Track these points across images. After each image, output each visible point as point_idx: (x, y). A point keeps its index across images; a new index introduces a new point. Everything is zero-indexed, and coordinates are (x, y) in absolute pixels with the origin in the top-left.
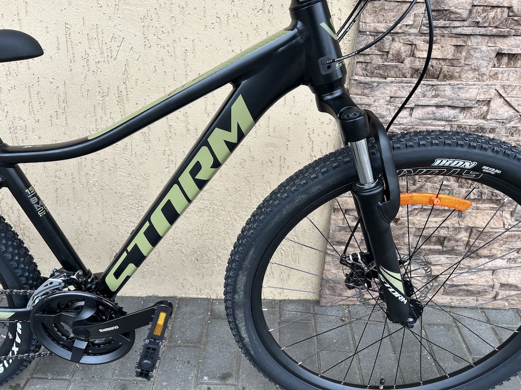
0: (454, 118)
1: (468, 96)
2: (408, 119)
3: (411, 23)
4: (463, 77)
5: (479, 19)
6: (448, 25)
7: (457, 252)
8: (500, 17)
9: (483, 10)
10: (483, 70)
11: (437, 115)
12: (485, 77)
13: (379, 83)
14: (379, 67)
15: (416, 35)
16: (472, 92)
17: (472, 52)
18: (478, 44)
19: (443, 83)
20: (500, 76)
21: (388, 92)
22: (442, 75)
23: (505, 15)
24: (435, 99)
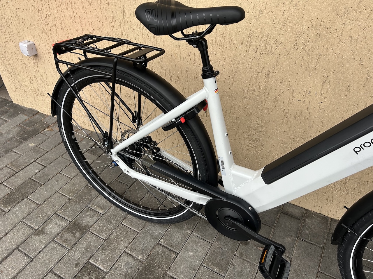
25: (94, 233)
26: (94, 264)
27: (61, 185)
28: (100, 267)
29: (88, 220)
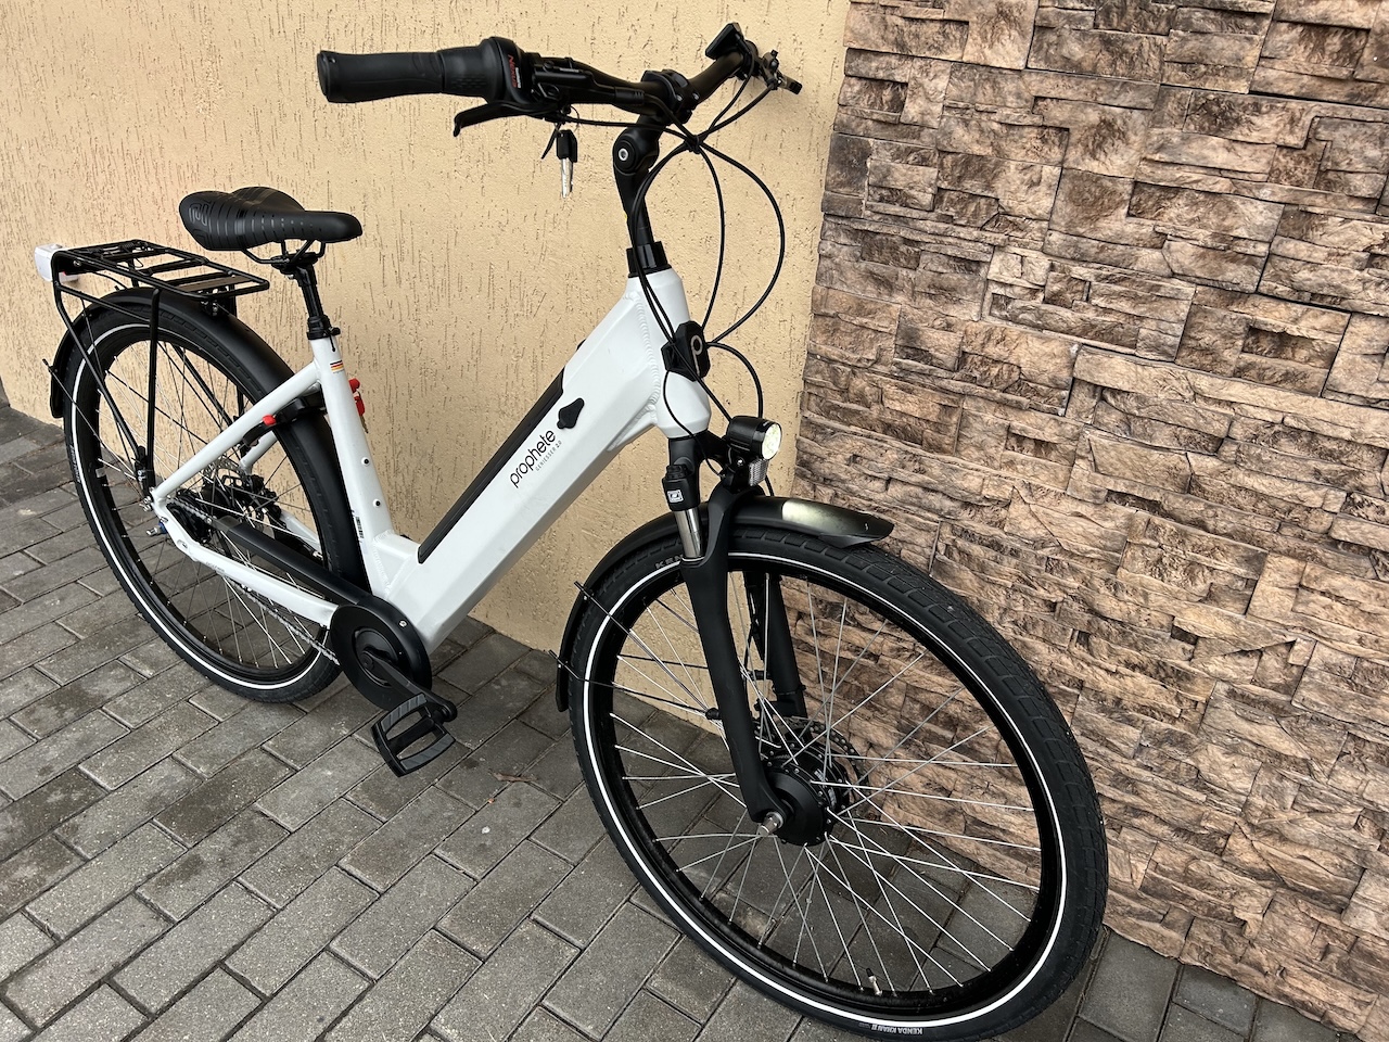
0: (949, 513)
1: (966, 485)
2: (882, 495)
3: (872, 358)
4: (963, 453)
5: (976, 374)
6: (927, 372)
7: (982, 756)
8: (1006, 377)
9: (981, 361)
10: (992, 451)
11: (924, 501)
12: (996, 464)
13: (835, 431)
14: (837, 408)
15: (885, 375)
16: (973, 483)
17: (971, 419)
18: (978, 409)
19: (928, 454)
20: (1019, 467)
21: (848, 446)
22: (925, 442)
23: (1015, 376)
24: (920, 476)
25: (111, 713)
26: (88, 772)
27: (68, 608)
28: (99, 780)
29: (108, 686)
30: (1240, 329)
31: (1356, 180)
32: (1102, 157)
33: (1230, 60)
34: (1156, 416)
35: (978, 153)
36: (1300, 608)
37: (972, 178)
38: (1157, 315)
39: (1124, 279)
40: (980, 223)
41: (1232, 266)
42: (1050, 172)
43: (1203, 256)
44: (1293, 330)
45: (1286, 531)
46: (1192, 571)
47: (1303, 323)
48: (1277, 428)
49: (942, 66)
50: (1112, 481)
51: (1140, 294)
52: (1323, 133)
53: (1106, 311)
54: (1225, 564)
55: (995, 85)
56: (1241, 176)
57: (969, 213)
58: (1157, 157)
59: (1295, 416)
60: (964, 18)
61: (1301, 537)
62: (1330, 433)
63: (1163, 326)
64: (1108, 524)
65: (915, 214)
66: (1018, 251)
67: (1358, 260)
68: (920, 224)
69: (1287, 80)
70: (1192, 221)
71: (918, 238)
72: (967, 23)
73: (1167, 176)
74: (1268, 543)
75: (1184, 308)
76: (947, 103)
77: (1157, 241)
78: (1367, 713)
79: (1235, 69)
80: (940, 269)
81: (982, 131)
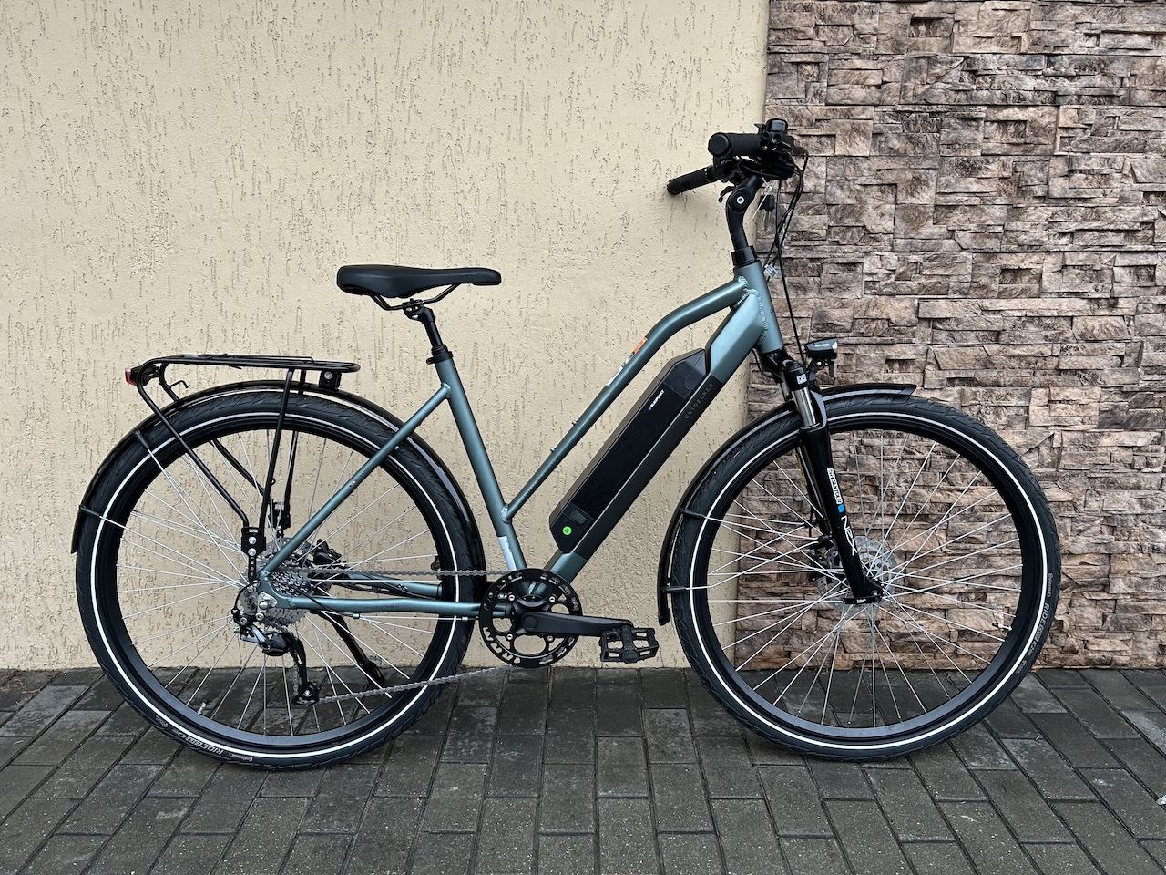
8: (881, 327)
9: (864, 322)
10: (878, 375)
17: (862, 359)
18: (866, 352)
23: (886, 326)
30: (998, 271)
31: (1036, 188)
32: (917, 195)
33: (970, 140)
34: (966, 328)
35: (850, 203)
36: (1053, 414)
37: (848, 217)
38: (957, 273)
39: (936, 258)
40: (855, 242)
41: (988, 240)
42: (890, 207)
43: (974, 238)
44: (1023, 266)
45: (1038, 373)
46: (997, 412)
47: (1025, 262)
48: (1023, 319)
49: (822, 159)
50: (947, 372)
51: (948, 263)
52: (1019, 169)
53: (931, 276)
54: (1014, 402)
55: (855, 165)
56: (985, 195)
57: (848, 238)
58: (946, 191)
59: (1031, 311)
60: (832, 133)
61: (1044, 375)
62: (1049, 314)
63: (961, 278)
64: (949, 400)
65: (816, 243)
66: (879, 253)
67: (1045, 225)
68: (821, 248)
69: (997, 147)
70: (966, 221)
71: (821, 256)
72: (834, 136)
73: (952, 199)
74: (1031, 383)
75: (969, 267)
76: (829, 178)
77: (949, 235)
78: (1094, 461)
79: (972, 144)
80: (836, 272)
81: (851, 191)
